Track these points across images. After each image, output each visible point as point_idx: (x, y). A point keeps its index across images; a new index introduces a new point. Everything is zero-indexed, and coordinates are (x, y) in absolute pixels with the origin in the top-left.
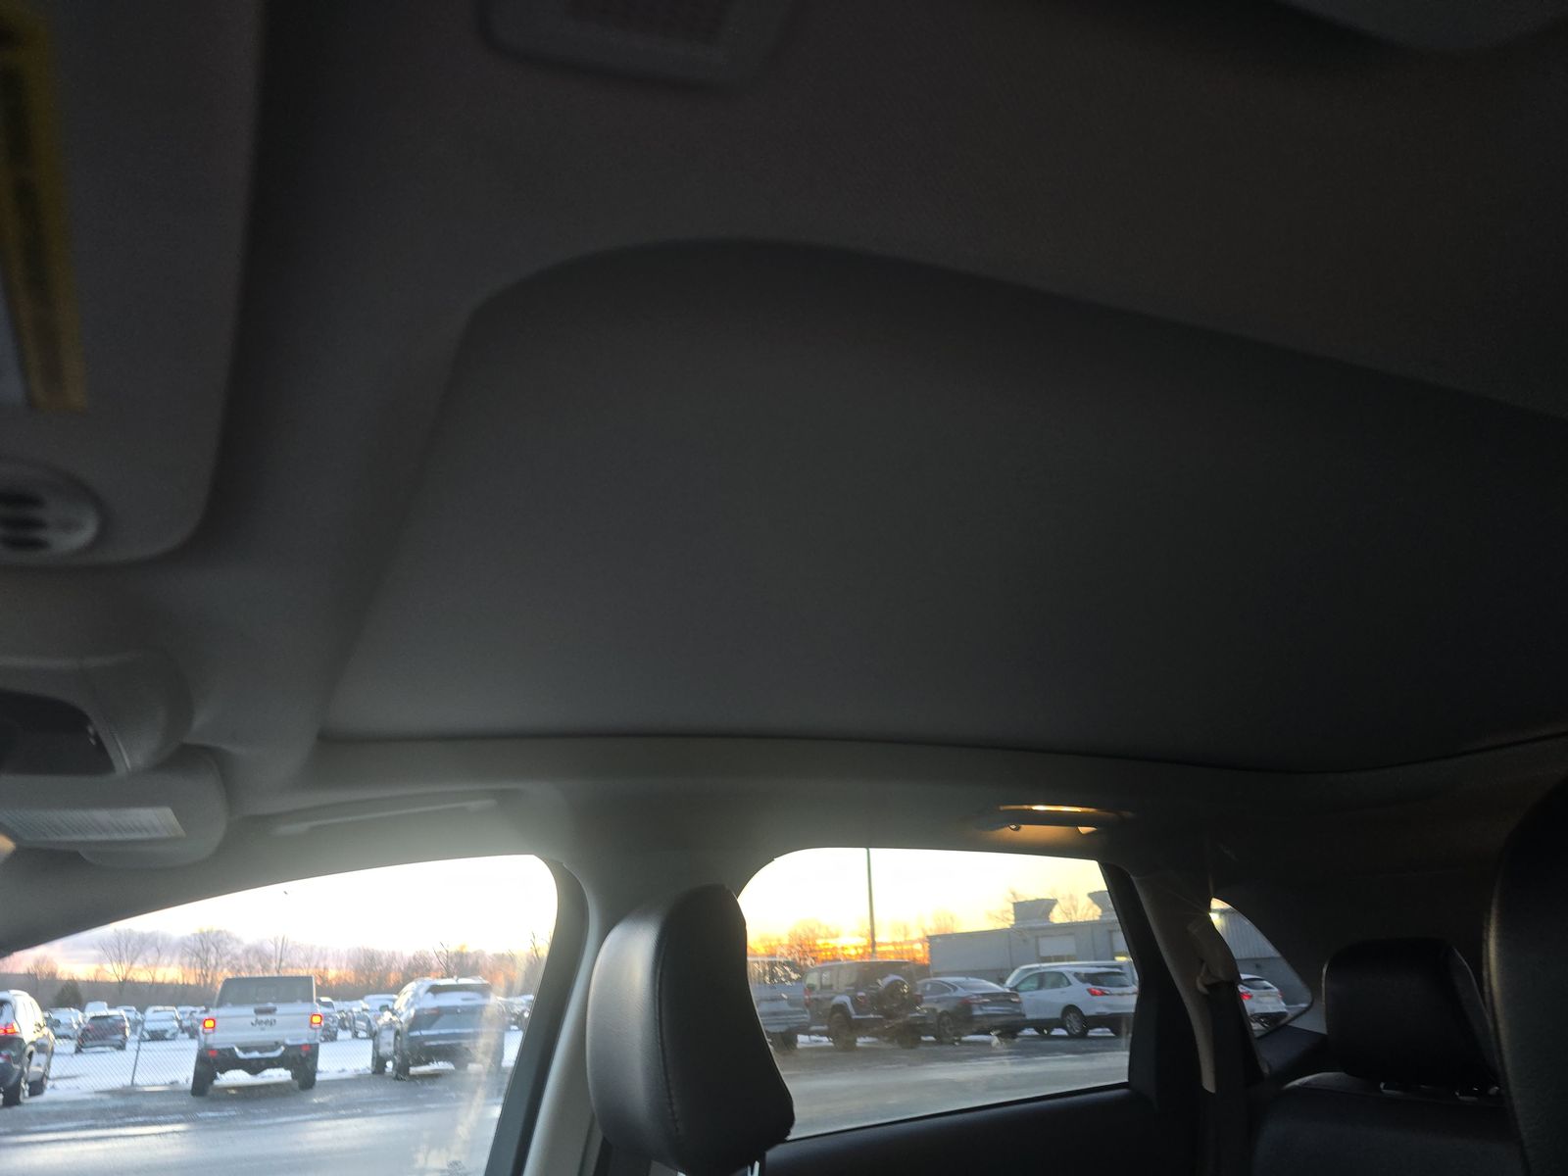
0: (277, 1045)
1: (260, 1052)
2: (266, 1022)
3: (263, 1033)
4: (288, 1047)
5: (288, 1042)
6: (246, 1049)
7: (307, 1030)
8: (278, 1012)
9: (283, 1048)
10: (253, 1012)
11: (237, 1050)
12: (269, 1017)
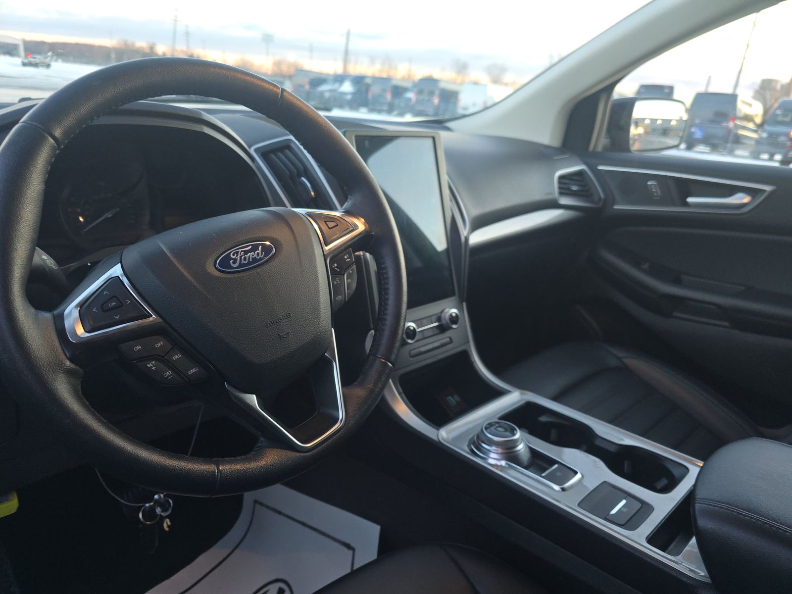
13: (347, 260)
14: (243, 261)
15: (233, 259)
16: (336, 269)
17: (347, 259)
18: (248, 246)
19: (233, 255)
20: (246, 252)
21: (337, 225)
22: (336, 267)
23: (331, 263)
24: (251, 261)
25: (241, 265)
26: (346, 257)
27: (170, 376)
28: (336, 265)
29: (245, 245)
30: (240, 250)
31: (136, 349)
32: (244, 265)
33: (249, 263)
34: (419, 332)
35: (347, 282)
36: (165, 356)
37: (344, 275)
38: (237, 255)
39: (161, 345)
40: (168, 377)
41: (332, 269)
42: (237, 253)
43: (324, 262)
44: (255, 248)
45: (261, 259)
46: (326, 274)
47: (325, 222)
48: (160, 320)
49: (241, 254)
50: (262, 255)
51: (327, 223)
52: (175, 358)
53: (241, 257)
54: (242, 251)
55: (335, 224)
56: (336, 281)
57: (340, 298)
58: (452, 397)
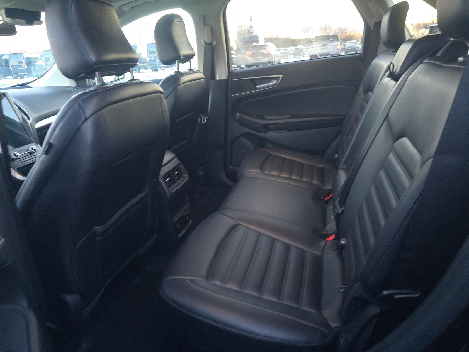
0: (328, 54)
1: (325, 56)
2: (325, 48)
3: (324, 51)
4: (331, 55)
5: (331, 53)
6: (321, 55)
7: (336, 50)
8: (328, 45)
9: (330, 55)
10: (321, 46)
11: (318, 56)
12: (326, 47)
34: (21, 155)
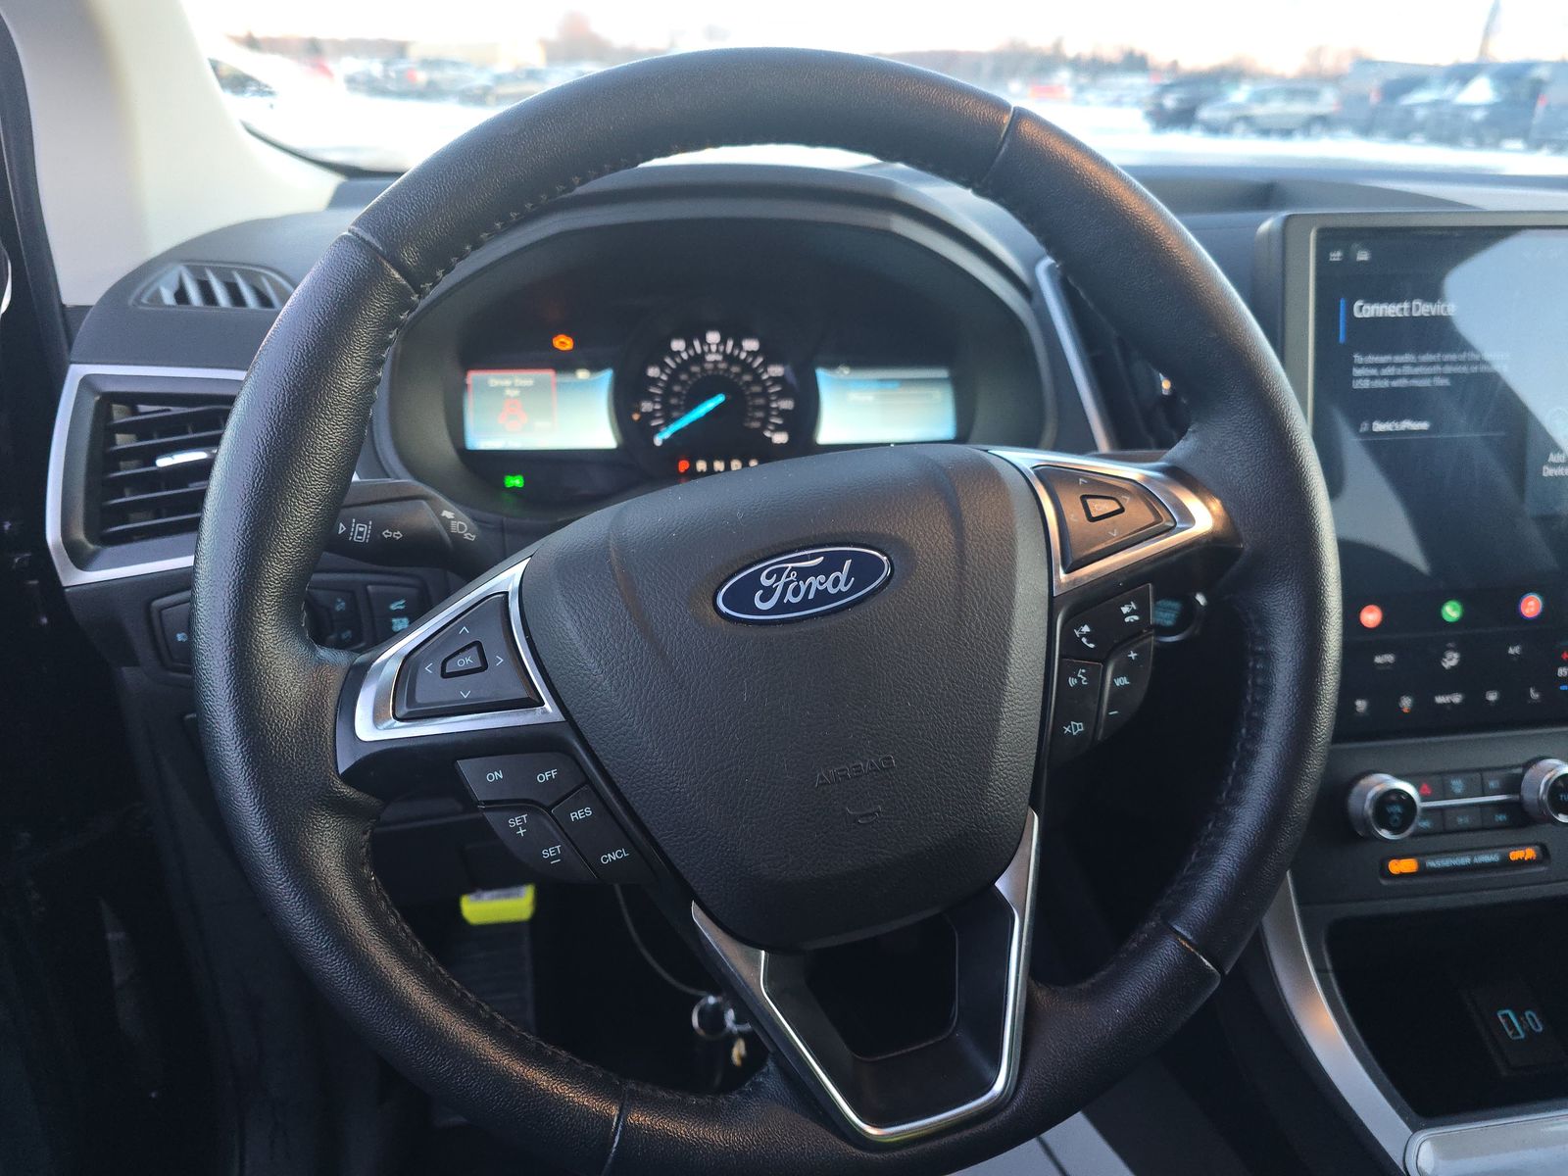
13: (1127, 620)
14: (789, 597)
15: (763, 588)
16: (1084, 640)
17: (1128, 615)
18: (814, 556)
19: (769, 577)
20: (803, 574)
21: (1122, 510)
22: (1087, 635)
23: (1071, 623)
24: (811, 596)
25: (781, 607)
26: (1125, 610)
27: (554, 858)
28: (1086, 629)
29: (806, 552)
30: (790, 565)
31: (491, 777)
32: (791, 607)
33: (805, 604)
34: (1426, 810)
35: (1113, 683)
36: (553, 806)
37: (1105, 663)
38: (778, 579)
39: (550, 778)
40: (551, 858)
41: (1069, 639)
42: (780, 572)
43: (1045, 617)
44: (831, 564)
45: (841, 595)
46: (1043, 655)
47: (1084, 498)
48: (559, 717)
49: (788, 576)
50: (846, 585)
51: (1089, 501)
52: (577, 815)
53: (786, 585)
54: (793, 569)
55: (1112, 506)
56: (1075, 677)
57: (1075, 728)
58: (1519, 1015)
